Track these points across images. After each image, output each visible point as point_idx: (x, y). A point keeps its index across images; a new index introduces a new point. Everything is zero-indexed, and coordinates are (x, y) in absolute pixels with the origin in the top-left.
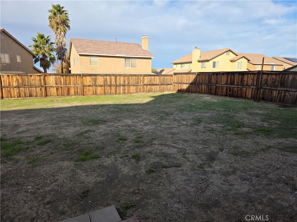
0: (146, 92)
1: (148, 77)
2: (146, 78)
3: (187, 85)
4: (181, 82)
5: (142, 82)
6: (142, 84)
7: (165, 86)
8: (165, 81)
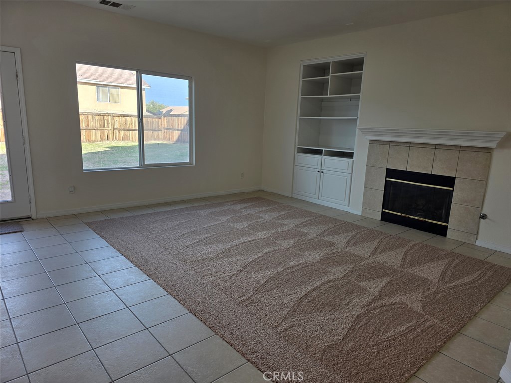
1: (120, 117)
2: (117, 120)
3: (179, 132)
4: (171, 127)
5: (110, 124)
6: (110, 128)
7: (150, 133)
8: (149, 125)
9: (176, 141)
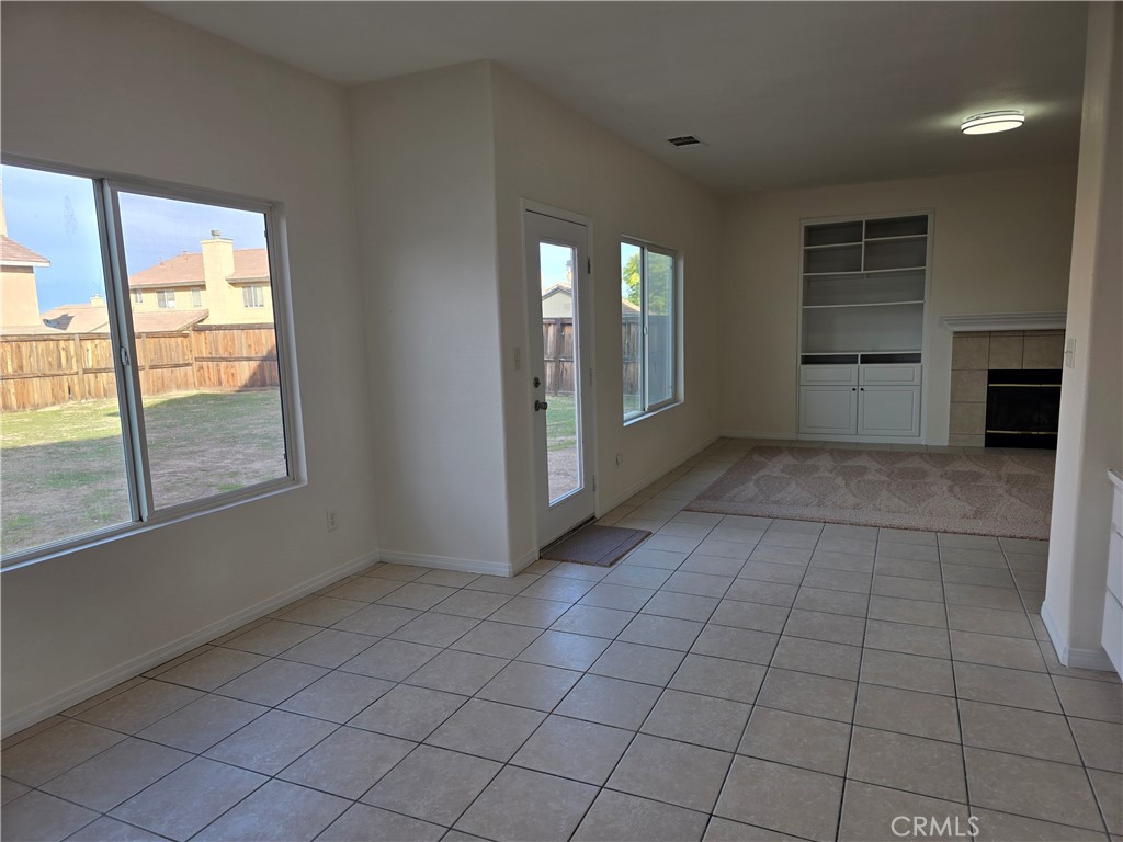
0: (98, 396)
1: (97, 341)
2: (89, 347)
3: (254, 364)
4: (226, 355)
5: (74, 359)
6: (75, 369)
7: (167, 372)
8: (164, 354)
9: (246, 386)
